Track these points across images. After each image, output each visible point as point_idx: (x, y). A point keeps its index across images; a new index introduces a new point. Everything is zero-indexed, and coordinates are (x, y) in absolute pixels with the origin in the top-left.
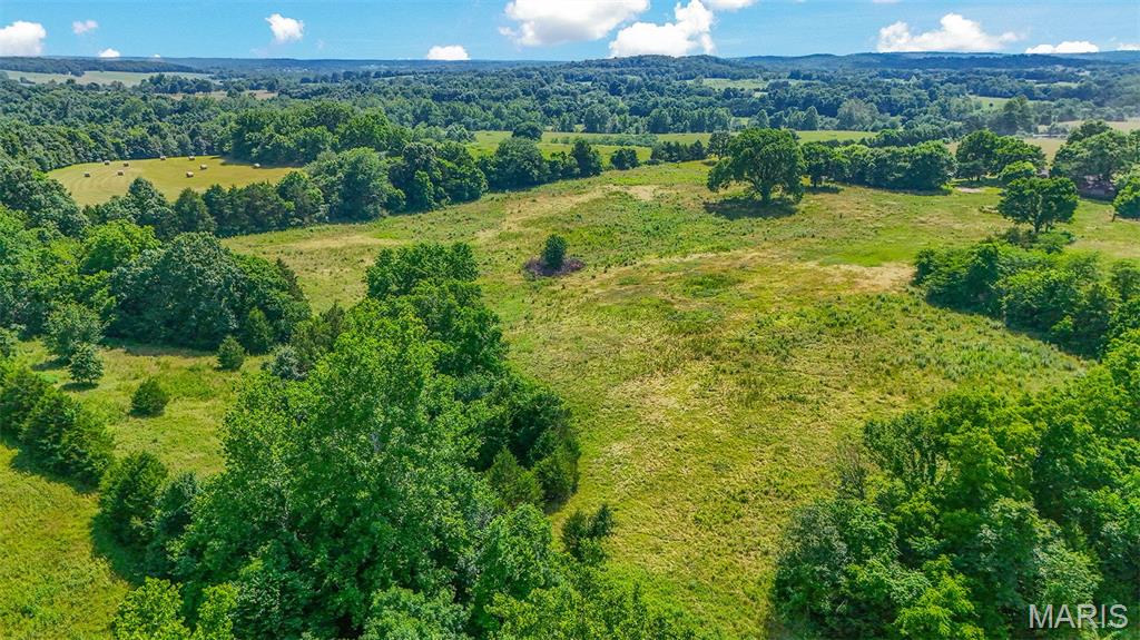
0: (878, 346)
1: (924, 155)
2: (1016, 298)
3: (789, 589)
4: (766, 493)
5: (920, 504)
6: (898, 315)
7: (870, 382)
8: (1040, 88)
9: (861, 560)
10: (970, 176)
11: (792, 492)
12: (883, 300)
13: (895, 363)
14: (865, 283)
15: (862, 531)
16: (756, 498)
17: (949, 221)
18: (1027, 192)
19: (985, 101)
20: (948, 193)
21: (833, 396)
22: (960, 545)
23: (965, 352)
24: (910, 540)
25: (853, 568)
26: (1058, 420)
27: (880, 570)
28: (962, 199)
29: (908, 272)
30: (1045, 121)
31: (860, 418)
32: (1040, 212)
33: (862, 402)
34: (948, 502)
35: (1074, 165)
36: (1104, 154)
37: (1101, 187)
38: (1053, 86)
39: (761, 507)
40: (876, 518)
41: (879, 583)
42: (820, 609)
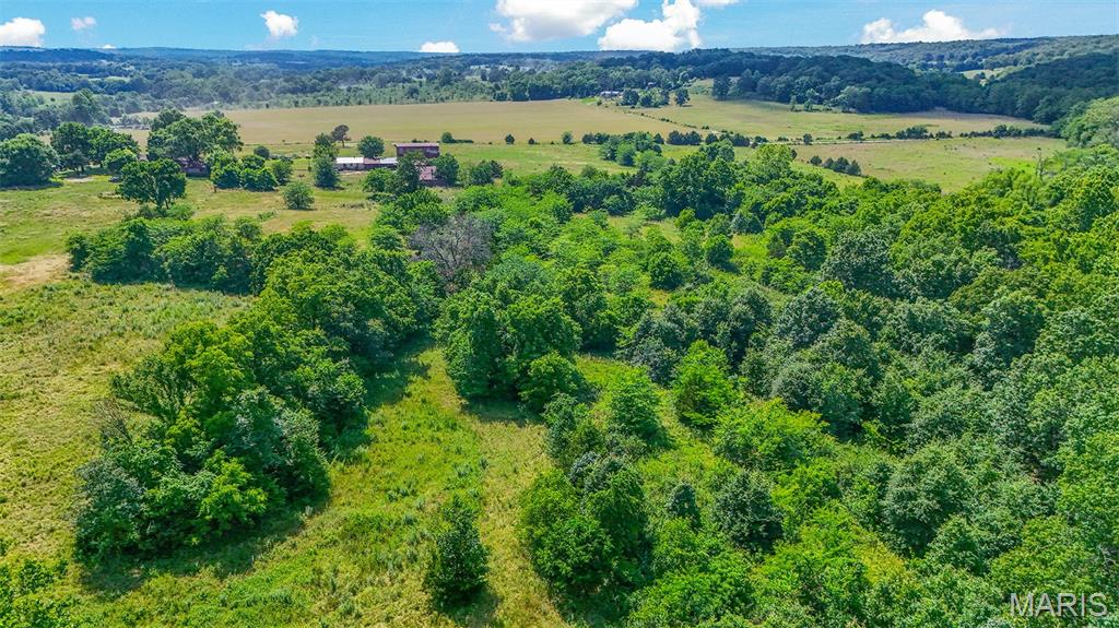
0: (70, 329)
1: (20, 149)
2: (175, 261)
3: (93, 542)
4: (24, 485)
5: (185, 422)
6: (73, 300)
7: (78, 361)
8: (95, 82)
9: (153, 484)
10: (75, 166)
11: (51, 473)
12: (51, 290)
13: (94, 339)
14: (22, 279)
15: (146, 462)
16: (15, 494)
17: (74, 211)
18: (141, 174)
19: (46, 95)
20: (58, 185)
21: (47, 383)
22: (225, 437)
23: (153, 313)
24: (187, 452)
25: (149, 493)
26: (260, 327)
27: (175, 482)
28: (78, 189)
29: (63, 261)
30: (115, 113)
31: (85, 393)
32: (157, 191)
33: (80, 379)
34: (203, 413)
35: (167, 148)
36: (188, 138)
37: (194, 166)
38: (106, 80)
39: (24, 499)
40: (153, 447)
41: (177, 491)
42: (131, 541)
